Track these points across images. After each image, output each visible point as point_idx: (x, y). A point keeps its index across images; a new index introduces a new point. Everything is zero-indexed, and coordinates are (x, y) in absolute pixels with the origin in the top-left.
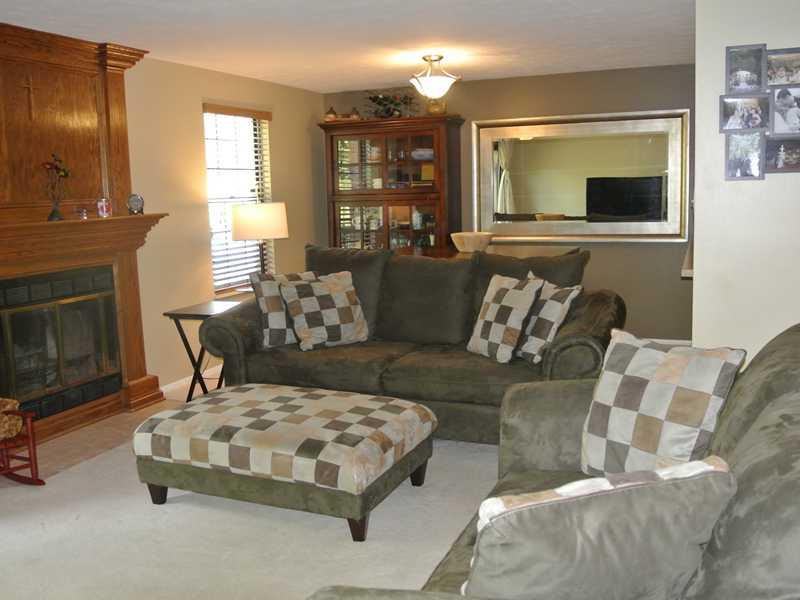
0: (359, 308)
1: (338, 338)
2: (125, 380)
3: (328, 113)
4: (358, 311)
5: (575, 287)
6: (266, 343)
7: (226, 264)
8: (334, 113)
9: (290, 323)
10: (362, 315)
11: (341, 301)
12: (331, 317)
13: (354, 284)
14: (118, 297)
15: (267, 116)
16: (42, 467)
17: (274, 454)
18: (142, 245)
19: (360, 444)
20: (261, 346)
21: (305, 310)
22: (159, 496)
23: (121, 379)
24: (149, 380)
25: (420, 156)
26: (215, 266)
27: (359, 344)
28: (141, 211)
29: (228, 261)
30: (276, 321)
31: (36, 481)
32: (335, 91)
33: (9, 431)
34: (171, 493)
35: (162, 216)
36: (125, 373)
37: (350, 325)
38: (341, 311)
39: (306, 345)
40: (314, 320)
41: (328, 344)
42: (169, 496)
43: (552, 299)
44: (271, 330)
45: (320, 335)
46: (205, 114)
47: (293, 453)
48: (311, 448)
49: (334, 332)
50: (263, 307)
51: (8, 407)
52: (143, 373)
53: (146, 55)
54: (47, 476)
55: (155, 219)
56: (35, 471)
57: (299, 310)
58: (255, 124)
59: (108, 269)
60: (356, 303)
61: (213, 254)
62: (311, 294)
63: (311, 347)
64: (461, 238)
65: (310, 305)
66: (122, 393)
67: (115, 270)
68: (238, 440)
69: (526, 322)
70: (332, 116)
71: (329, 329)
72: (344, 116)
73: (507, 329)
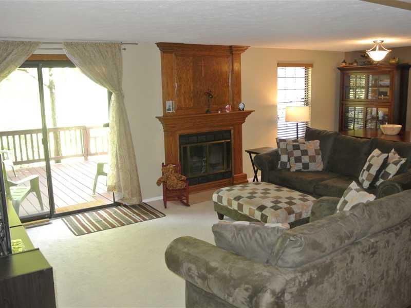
0: (320, 156)
1: (308, 168)
2: (233, 174)
3: (342, 62)
4: (319, 158)
5: (404, 159)
6: (279, 166)
7: (286, 130)
8: (346, 63)
9: (289, 160)
10: (321, 160)
11: (311, 152)
12: (305, 159)
13: (320, 146)
14: (232, 142)
15: (311, 65)
16: (190, 201)
17: (250, 209)
18: (244, 122)
19: (279, 210)
20: (277, 167)
21: (295, 155)
22: (221, 217)
23: (231, 173)
24: (242, 175)
25: (384, 84)
26: (278, 131)
27: (317, 172)
28: (243, 109)
29: (286, 129)
30: (284, 158)
31: (187, 205)
32: (349, 51)
33: (181, 187)
34: (225, 217)
35: (252, 111)
36: (233, 171)
37: (314, 164)
38: (310, 157)
39: (293, 170)
40: (298, 160)
41: (303, 170)
42: (224, 218)
43: (393, 163)
44: (282, 162)
45: (299, 166)
46: (279, 68)
47: (255, 209)
48: (262, 208)
49: (306, 166)
50: (280, 152)
51: (183, 179)
52: (242, 172)
53: (249, 48)
54: (192, 204)
55: (249, 112)
56: (188, 202)
57: (293, 155)
58: (306, 70)
59: (230, 131)
60: (319, 154)
61: (278, 126)
62: (299, 149)
63: (294, 171)
64: (384, 128)
65: (297, 153)
66: (231, 179)
67: (232, 132)
68: (241, 201)
69: (379, 172)
70: (344, 64)
71: (303, 164)
72: (350, 64)
73: (369, 174)
